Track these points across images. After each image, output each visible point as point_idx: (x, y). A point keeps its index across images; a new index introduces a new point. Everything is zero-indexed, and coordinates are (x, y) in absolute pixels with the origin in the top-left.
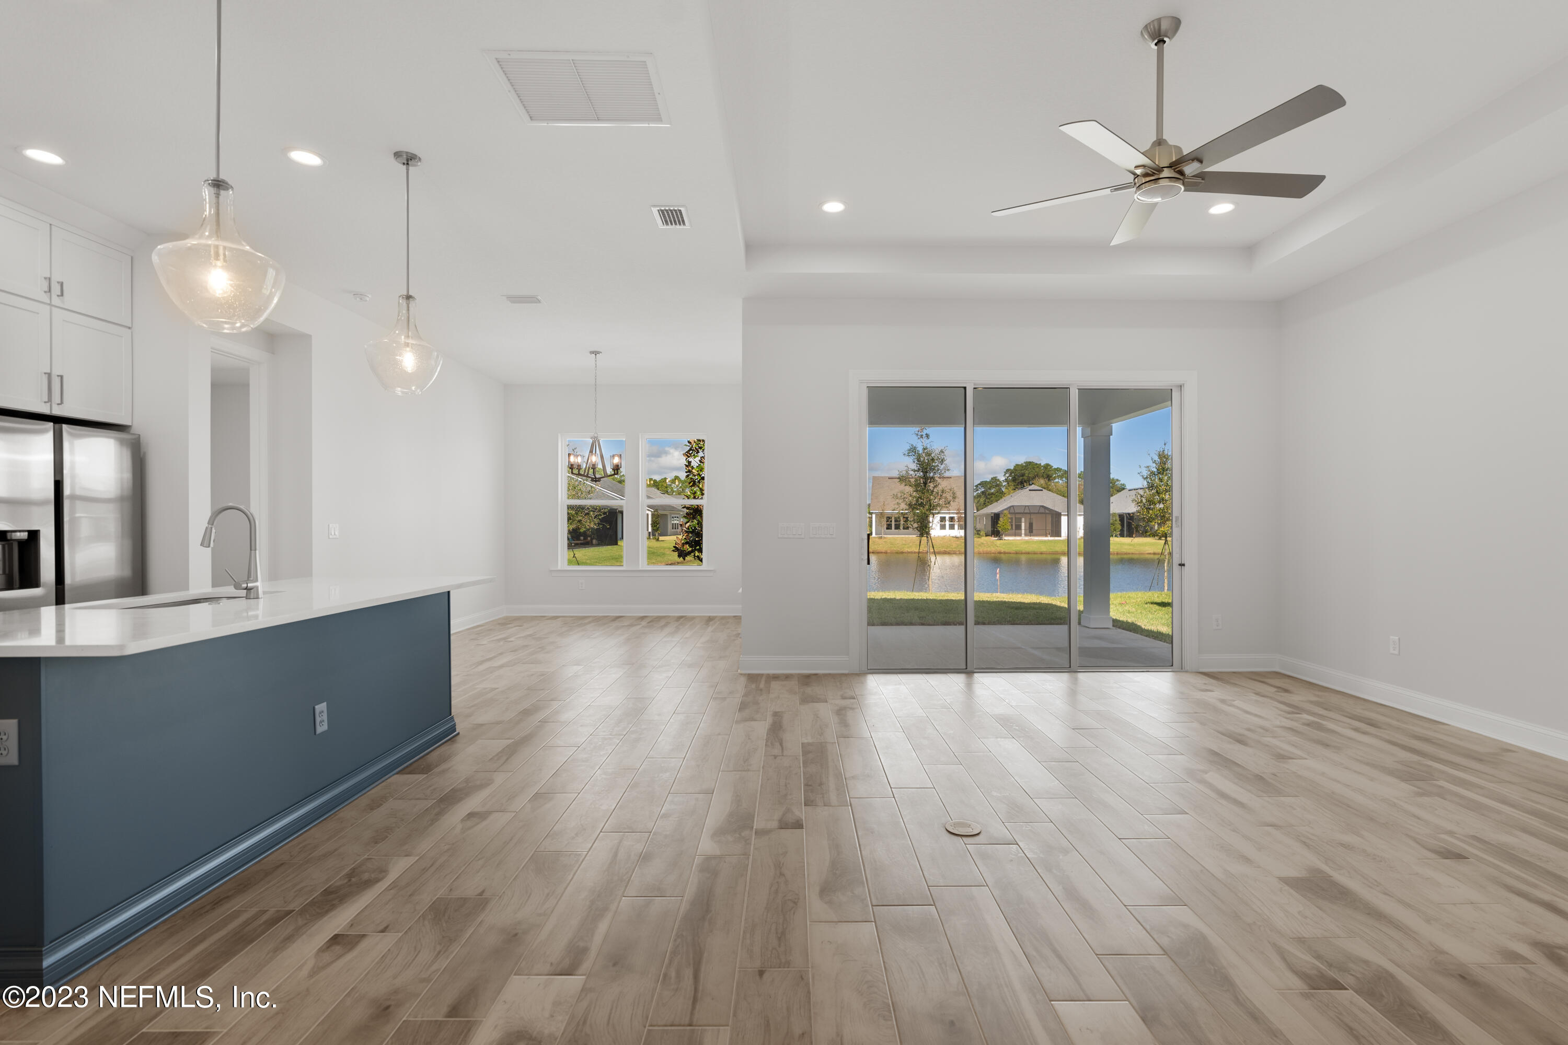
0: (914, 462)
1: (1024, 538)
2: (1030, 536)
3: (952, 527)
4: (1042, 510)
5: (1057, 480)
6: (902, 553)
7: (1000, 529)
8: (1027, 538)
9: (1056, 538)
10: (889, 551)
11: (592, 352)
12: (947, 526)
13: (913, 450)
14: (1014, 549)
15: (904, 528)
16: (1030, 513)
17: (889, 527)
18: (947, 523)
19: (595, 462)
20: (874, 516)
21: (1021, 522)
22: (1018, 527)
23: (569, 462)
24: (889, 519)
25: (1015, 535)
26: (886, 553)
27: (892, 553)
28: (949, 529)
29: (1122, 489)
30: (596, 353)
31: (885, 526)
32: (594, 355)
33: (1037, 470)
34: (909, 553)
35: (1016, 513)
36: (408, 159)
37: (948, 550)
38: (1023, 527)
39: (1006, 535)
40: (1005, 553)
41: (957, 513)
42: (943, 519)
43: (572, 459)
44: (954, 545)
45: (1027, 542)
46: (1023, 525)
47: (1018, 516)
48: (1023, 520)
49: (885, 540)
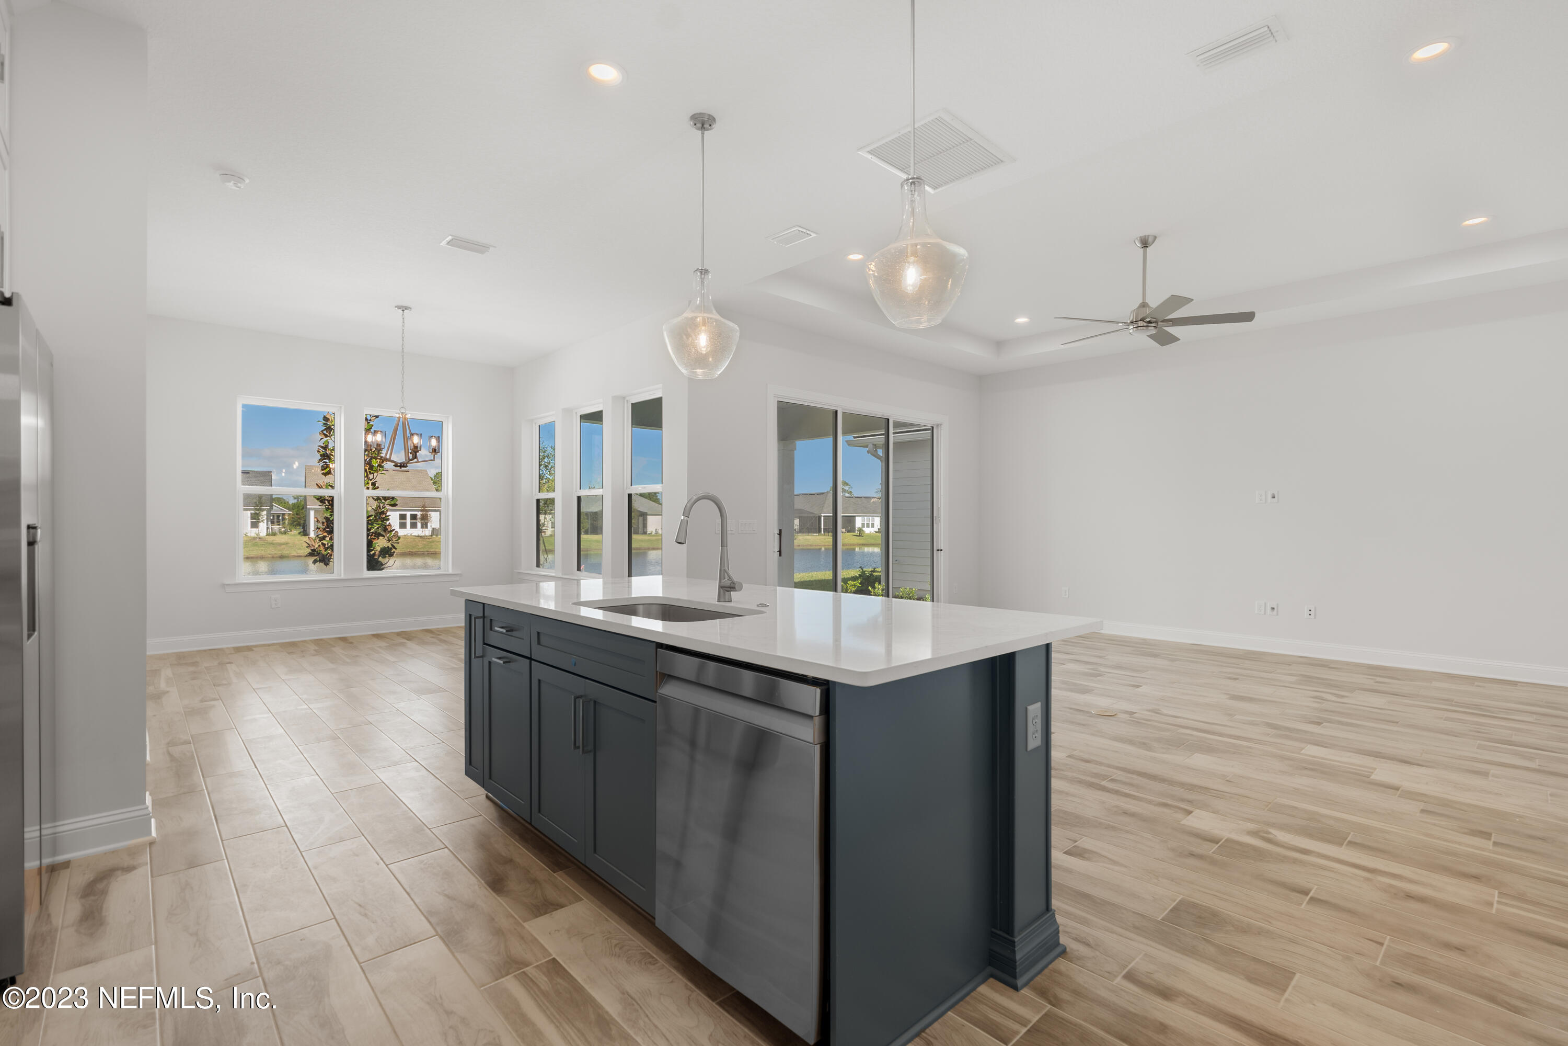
11: (399, 307)
12: (408, 525)
18: (408, 521)
19: (418, 443)
23: (366, 442)
28: (411, 528)
30: (404, 308)
32: (400, 311)
36: (703, 122)
37: (414, 551)
41: (421, 511)
42: (403, 517)
43: (370, 438)
44: (421, 546)
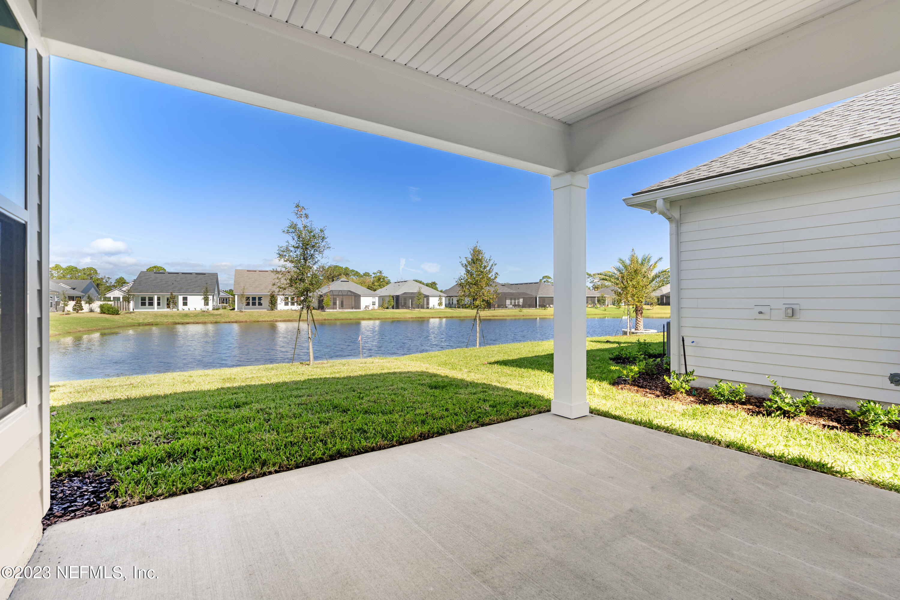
0: (294, 239)
1: (338, 310)
2: (343, 309)
3: (293, 304)
4: (349, 293)
5: (352, 277)
6: (258, 321)
7: (324, 305)
8: (340, 310)
9: (358, 310)
10: (248, 321)
13: (294, 226)
14: (333, 317)
15: (259, 305)
16: (342, 295)
17: (248, 304)
18: (290, 301)
20: (236, 296)
21: (336, 300)
22: (335, 304)
24: (248, 298)
25: (333, 309)
26: (246, 322)
27: (250, 322)
28: (291, 305)
29: (388, 283)
31: (245, 304)
33: (341, 270)
34: (263, 321)
35: (335, 295)
37: (290, 319)
38: (338, 304)
39: (328, 309)
40: (328, 320)
42: (287, 299)
45: (341, 313)
46: (338, 301)
47: (335, 297)
48: (338, 299)
49: (245, 313)
